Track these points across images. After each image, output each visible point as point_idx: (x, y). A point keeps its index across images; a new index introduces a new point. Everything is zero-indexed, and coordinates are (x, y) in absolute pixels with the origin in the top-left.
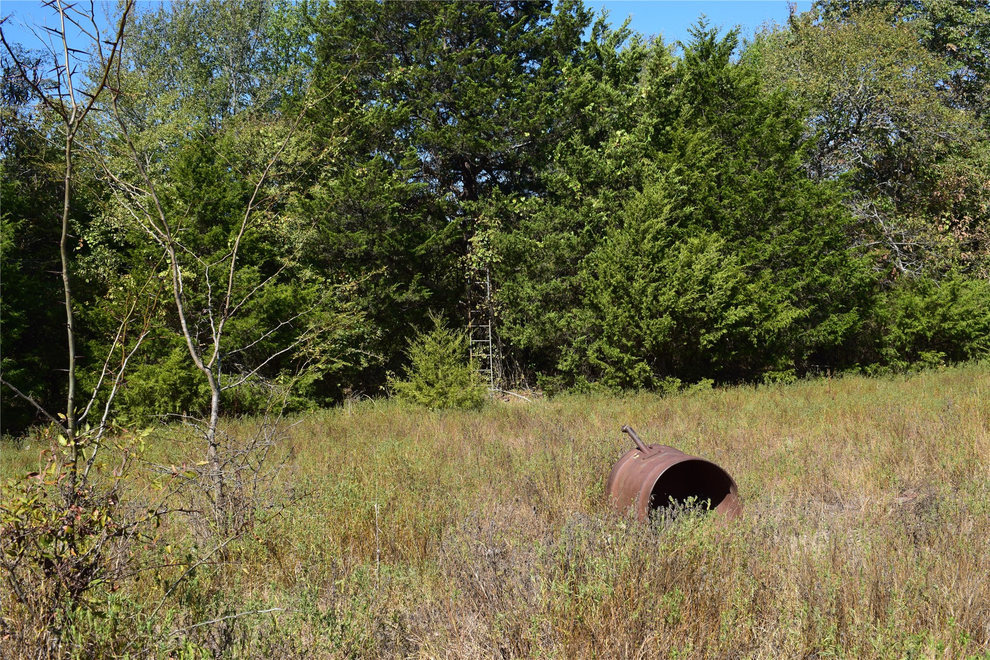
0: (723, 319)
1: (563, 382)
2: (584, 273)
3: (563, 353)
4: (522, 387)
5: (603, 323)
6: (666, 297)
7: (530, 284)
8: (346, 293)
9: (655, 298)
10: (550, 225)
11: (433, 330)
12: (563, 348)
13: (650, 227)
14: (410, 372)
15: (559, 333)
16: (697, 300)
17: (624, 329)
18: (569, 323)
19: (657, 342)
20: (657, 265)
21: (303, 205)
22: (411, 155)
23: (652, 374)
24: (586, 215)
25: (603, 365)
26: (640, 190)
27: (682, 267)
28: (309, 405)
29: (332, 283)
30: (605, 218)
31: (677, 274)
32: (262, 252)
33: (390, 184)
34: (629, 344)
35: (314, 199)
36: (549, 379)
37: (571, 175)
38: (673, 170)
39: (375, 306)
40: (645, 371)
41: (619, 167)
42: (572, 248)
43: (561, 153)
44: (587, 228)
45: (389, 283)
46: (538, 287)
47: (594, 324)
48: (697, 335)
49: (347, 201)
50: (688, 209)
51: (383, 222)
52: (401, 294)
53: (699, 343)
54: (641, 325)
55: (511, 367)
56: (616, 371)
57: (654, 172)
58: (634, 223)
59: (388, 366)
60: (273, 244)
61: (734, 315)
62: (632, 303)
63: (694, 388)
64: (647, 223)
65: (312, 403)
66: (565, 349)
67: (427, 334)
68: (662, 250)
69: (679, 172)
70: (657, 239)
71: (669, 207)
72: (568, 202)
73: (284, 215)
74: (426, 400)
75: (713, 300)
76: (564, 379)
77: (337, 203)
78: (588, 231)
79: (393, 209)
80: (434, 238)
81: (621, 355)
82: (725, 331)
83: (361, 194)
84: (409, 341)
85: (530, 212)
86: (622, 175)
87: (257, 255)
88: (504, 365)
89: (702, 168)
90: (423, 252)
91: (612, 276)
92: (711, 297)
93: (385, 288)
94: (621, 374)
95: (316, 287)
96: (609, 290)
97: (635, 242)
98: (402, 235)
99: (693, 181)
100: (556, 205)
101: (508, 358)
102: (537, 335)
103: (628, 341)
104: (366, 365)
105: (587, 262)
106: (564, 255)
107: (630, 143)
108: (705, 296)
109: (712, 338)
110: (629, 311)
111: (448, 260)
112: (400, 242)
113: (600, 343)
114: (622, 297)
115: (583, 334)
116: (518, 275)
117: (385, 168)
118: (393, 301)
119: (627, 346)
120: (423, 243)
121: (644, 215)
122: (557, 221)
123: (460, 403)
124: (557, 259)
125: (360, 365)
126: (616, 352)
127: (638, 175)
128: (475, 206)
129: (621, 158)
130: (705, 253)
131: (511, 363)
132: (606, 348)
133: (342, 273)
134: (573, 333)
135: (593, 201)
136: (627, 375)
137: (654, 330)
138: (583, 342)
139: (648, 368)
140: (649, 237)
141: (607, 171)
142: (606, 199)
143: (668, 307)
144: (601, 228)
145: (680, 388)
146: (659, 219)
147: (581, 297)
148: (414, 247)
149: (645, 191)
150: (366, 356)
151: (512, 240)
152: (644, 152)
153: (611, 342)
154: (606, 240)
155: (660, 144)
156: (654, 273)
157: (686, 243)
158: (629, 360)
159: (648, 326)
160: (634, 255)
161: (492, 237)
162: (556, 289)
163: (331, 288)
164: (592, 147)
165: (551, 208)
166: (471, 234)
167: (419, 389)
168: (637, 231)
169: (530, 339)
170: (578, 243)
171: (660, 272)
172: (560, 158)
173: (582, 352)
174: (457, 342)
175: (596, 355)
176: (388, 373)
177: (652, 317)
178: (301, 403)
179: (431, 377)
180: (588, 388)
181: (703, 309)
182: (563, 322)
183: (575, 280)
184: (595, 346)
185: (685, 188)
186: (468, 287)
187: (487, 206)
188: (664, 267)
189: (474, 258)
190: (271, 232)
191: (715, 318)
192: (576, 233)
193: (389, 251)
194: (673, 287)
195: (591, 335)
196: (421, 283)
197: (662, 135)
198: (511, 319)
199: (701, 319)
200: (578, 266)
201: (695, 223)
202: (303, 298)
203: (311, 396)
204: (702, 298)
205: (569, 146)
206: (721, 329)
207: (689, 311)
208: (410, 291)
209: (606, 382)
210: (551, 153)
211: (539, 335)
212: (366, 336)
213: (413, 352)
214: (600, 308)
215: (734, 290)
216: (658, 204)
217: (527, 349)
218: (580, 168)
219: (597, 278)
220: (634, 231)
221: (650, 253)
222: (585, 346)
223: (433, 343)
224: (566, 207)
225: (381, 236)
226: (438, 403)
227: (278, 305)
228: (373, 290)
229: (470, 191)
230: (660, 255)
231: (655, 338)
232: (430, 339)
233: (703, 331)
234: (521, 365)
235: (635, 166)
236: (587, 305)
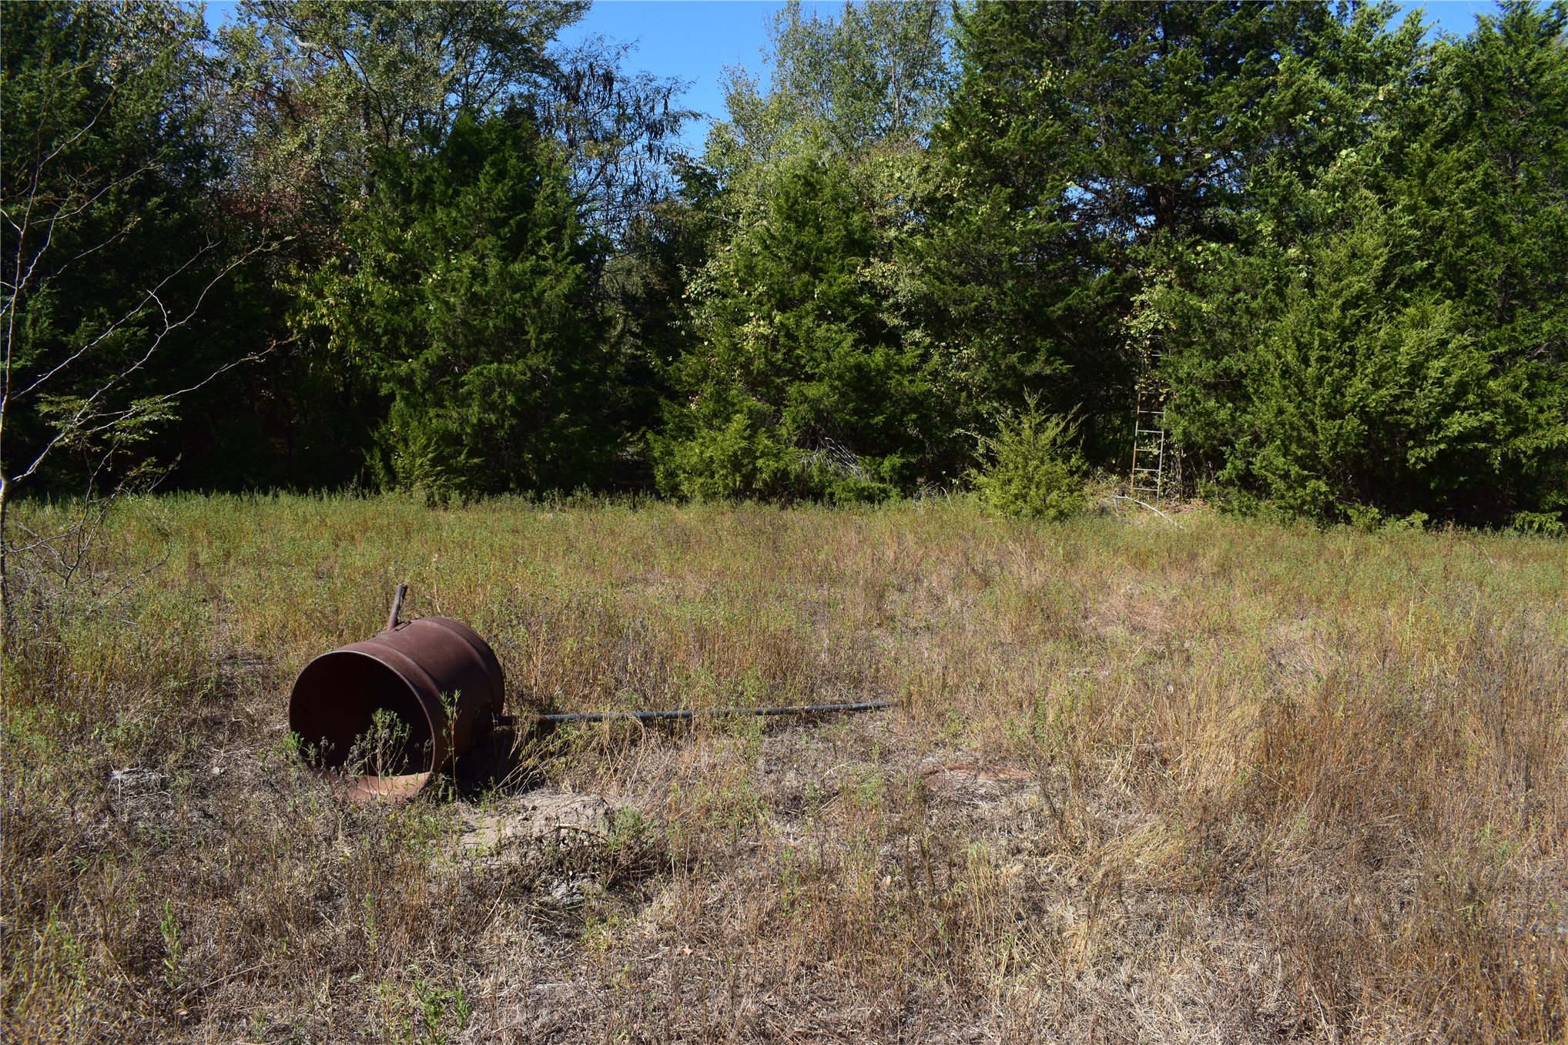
0: (1440, 429)
6: (1352, 390)
8: (965, 361)
12: (1227, 450)
13: (1346, 288)
16: (1401, 397)
19: (1336, 454)
20: (1347, 344)
23: (1332, 497)
27: (1383, 348)
29: (947, 347)
30: (1303, 274)
31: (1374, 358)
33: (1023, 224)
34: (1300, 452)
37: (1264, 212)
38: (1400, 206)
40: (1321, 493)
41: (1330, 202)
48: (1402, 448)
50: (1419, 265)
53: (1405, 461)
58: (1324, 281)
61: (1458, 423)
64: (1343, 282)
66: (1229, 451)
68: (1359, 321)
70: (1357, 306)
71: (1381, 260)
73: (888, 262)
75: (1424, 400)
80: (1077, 295)
81: (1287, 467)
82: (1442, 446)
83: (979, 237)
87: (848, 310)
90: (1058, 313)
92: (1422, 395)
97: (1322, 309)
99: (1430, 224)
103: (1298, 447)
106: (1240, 324)
107: (1350, 166)
108: (1413, 392)
109: (1423, 455)
113: (1272, 447)
119: (1296, 454)
122: (1238, 276)
124: (1233, 328)
128: (1143, 254)
129: (1336, 190)
130: (1420, 329)
133: (962, 335)
137: (1330, 436)
138: (1248, 444)
139: (1326, 489)
140: (1339, 302)
143: (1355, 405)
145: (1377, 521)
152: (1371, 180)
158: (1298, 474)
161: (1159, 296)
168: (1326, 292)
170: (1261, 308)
175: (1264, 463)
177: (1329, 417)
178: (881, 491)
181: (1408, 412)
185: (1417, 232)
187: (1158, 253)
188: (1355, 346)
190: (871, 283)
191: (1427, 426)
194: (1366, 376)
196: (1052, 352)
199: (1407, 426)
200: (1253, 339)
201: (1433, 285)
204: (1408, 395)
206: (1438, 443)
207: (1387, 413)
208: (1038, 362)
209: (1275, 502)
215: (1462, 388)
216: (1368, 255)
218: (1276, 202)
221: (1339, 326)
222: (1252, 450)
225: (1002, 290)
230: (1353, 328)
231: (1333, 448)
233: (1411, 443)
235: (1351, 200)
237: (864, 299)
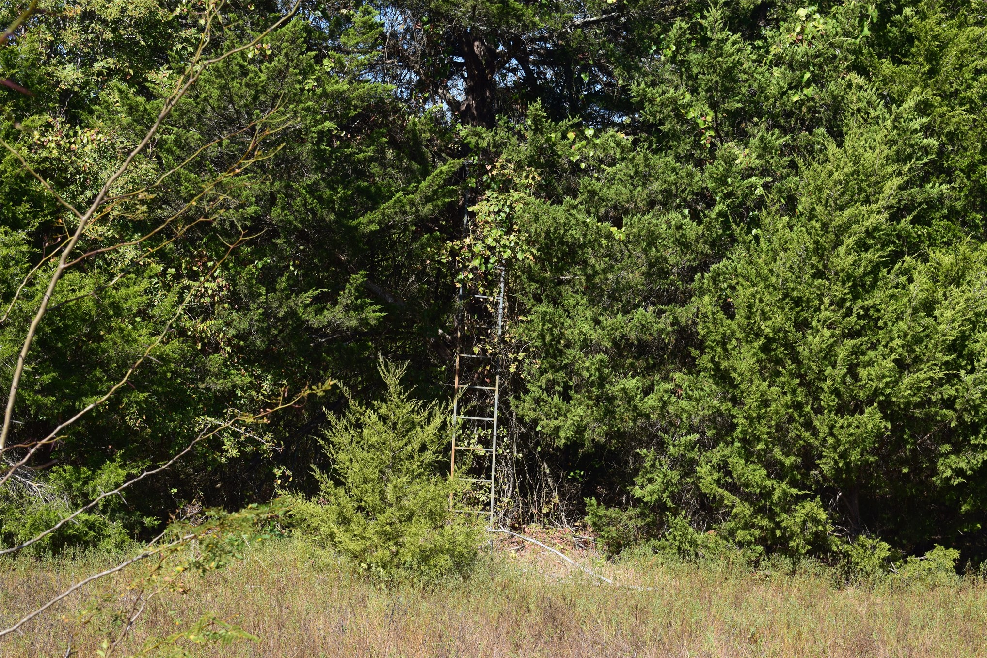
1: (640, 523)
2: (706, 303)
3: (647, 464)
4: (550, 519)
5: (734, 411)
6: (874, 371)
7: (589, 313)
8: (206, 300)
9: (852, 370)
10: (642, 193)
11: (384, 400)
12: (648, 454)
13: (854, 220)
14: (327, 484)
15: (640, 422)
16: (940, 383)
17: (779, 427)
18: (665, 404)
19: (847, 464)
20: (860, 302)
21: (132, 109)
22: (365, 24)
23: (830, 528)
24: (722, 181)
25: (729, 498)
26: (839, 137)
27: (915, 311)
28: (108, 531)
29: (178, 277)
30: (760, 191)
31: (902, 325)
32: (37, 201)
33: (318, 80)
34: (788, 461)
35: (155, 98)
36: (612, 512)
37: (694, 91)
38: (910, 103)
39: (265, 332)
40: (816, 522)
41: (796, 86)
42: (684, 245)
43: (678, 44)
44: (720, 207)
45: (296, 288)
46: (607, 321)
47: (718, 410)
48: (933, 457)
49: (225, 108)
50: (935, 188)
51: (296, 158)
52: (318, 312)
53: (934, 472)
54: (817, 423)
55: (533, 477)
56: (755, 513)
57: (869, 103)
58: (819, 209)
59: (280, 459)
60: (61, 185)
62: (802, 377)
63: (915, 565)
64: (847, 213)
65: (115, 529)
66: (651, 456)
67: (369, 405)
68: (875, 269)
69: (923, 108)
70: (867, 248)
71: (897, 181)
72: (684, 148)
73: (89, 127)
74: (355, 546)
76: (642, 515)
77: (203, 111)
78: (721, 214)
79: (321, 133)
80: (399, 200)
81: (769, 483)
83: (255, 98)
84: (331, 417)
85: (601, 161)
86: (801, 103)
87: (25, 207)
88: (520, 472)
89: (971, 101)
90: (374, 227)
91: (765, 317)
92: (968, 379)
93: (288, 298)
94: (765, 522)
95: (145, 284)
96: (756, 345)
97: (818, 249)
98: (332, 188)
99: (950, 128)
100: (655, 152)
101: (529, 457)
102: (597, 420)
103: (787, 455)
104: (234, 453)
105: (714, 279)
106: (665, 259)
107: (824, 36)
108: (957, 376)
109: (963, 465)
110: (794, 392)
111: (423, 247)
112: (329, 204)
113: (727, 452)
114: (779, 362)
115: (692, 430)
116: (566, 290)
117: (309, 49)
118: (301, 323)
119: (782, 464)
120: (373, 208)
121: (842, 194)
122: (656, 186)
123: (425, 557)
124: (651, 265)
125: (223, 451)
126: (757, 475)
127: (837, 106)
128: (487, 138)
129: (805, 66)
130: (965, 286)
131: (534, 468)
132: (738, 464)
133: (201, 256)
134: (671, 424)
135: (736, 151)
136: (778, 525)
137: (843, 439)
138: (691, 446)
139: (823, 516)
140: (850, 241)
141: (773, 90)
142: (765, 148)
143: (876, 392)
144: (748, 210)
145: (886, 564)
146: (874, 207)
147: (695, 353)
148: (355, 217)
149: (848, 143)
150: (235, 435)
151: (562, 218)
152: (852, 57)
153: (748, 455)
154: (757, 237)
155: (888, 43)
156: (853, 319)
157: (926, 260)
158: (785, 493)
159: (832, 428)
160: (815, 276)
161: (519, 207)
162: (644, 328)
163: (176, 288)
164: (745, 38)
165: (646, 159)
166: (475, 195)
167: (344, 520)
168: (825, 226)
169: (580, 430)
170: (698, 237)
171: (866, 316)
172: (675, 54)
173: (688, 467)
174: (431, 429)
175: (716, 476)
176: (278, 472)
177: (841, 410)
178: (91, 526)
179: (371, 499)
180: (693, 543)
181: (949, 403)
182: (652, 401)
183: (684, 314)
184: (716, 455)
185: (933, 142)
186: (458, 302)
187: (514, 140)
188: (874, 306)
189: (479, 248)
190: (59, 160)
191: (973, 423)
192: (695, 216)
193: (302, 221)
194: (892, 350)
195: (710, 433)
196: (363, 291)
197: (894, 24)
198: (543, 381)
199: (944, 424)
200: (695, 285)
201: (947, 217)
202: (115, 306)
203: (114, 511)
204: (949, 379)
205: (695, 28)
207: (921, 405)
208: (339, 307)
209: (732, 533)
210: (657, 42)
211: (600, 421)
212: (239, 393)
213: (336, 440)
214: (733, 380)
216: (874, 173)
217: (574, 445)
218: (715, 78)
219: (732, 316)
220: (818, 225)
221: (849, 277)
222: (694, 455)
223: (380, 426)
224: (678, 158)
225: (288, 187)
226: (380, 553)
227: (63, 317)
228: (263, 299)
229: (482, 103)
230: (869, 280)
231: (844, 455)
232: (374, 417)
233: (946, 448)
234: (555, 476)
235: (832, 86)
236: (705, 369)
237: (45, 187)
